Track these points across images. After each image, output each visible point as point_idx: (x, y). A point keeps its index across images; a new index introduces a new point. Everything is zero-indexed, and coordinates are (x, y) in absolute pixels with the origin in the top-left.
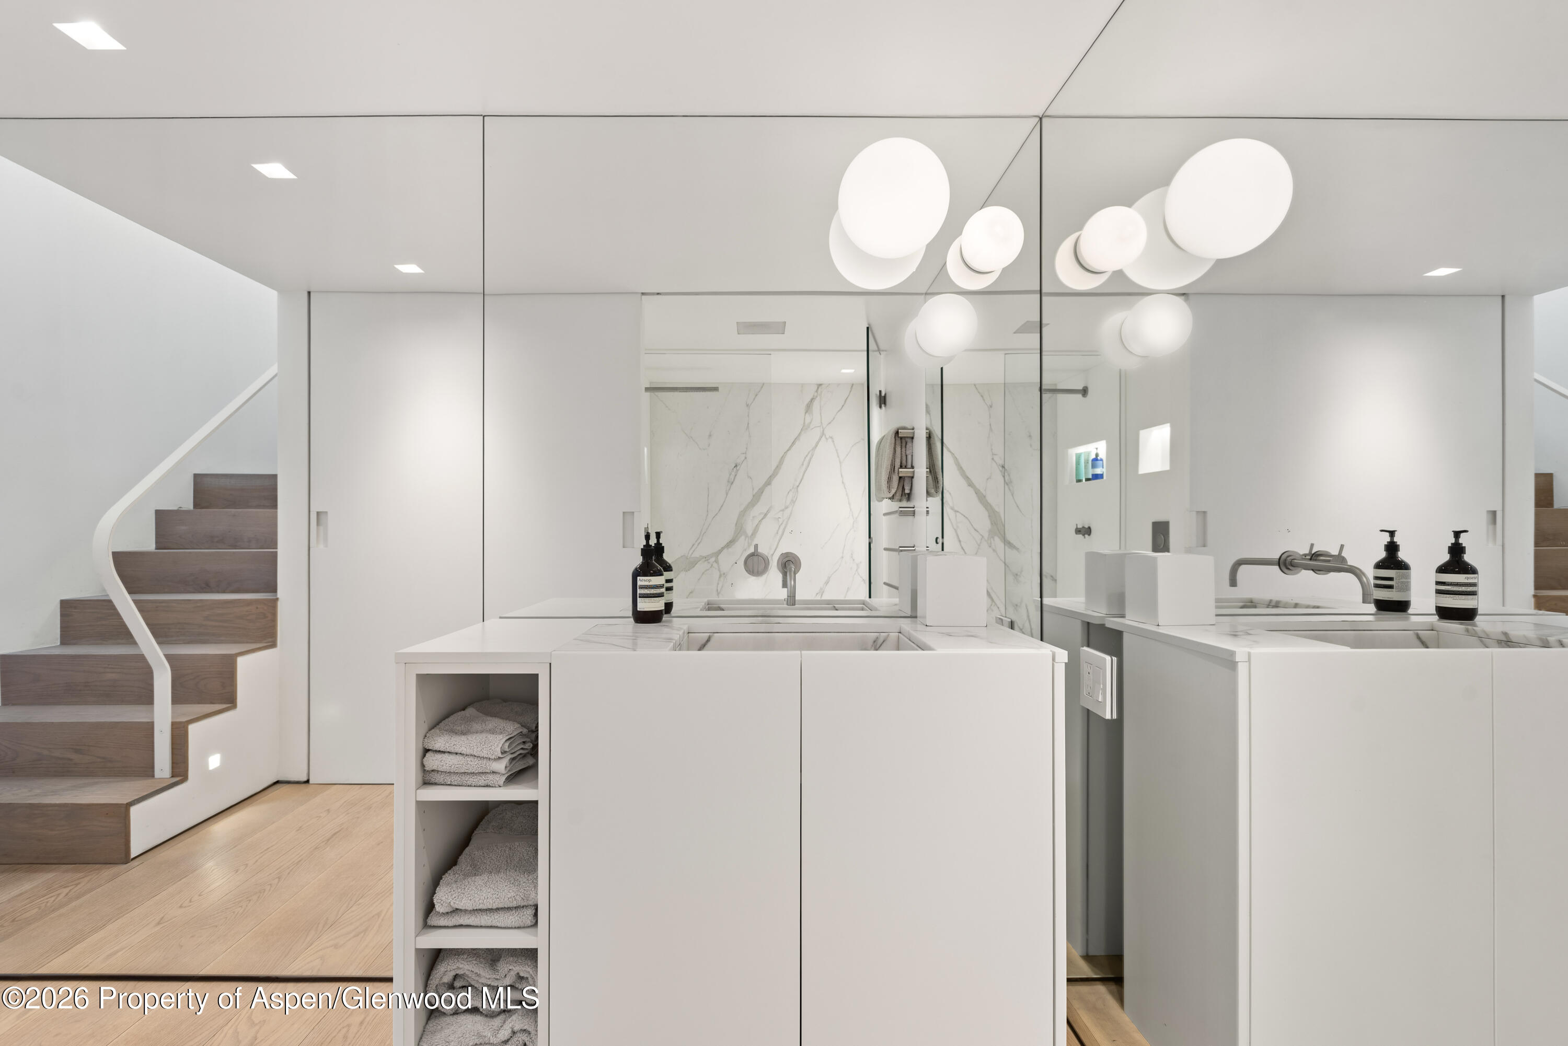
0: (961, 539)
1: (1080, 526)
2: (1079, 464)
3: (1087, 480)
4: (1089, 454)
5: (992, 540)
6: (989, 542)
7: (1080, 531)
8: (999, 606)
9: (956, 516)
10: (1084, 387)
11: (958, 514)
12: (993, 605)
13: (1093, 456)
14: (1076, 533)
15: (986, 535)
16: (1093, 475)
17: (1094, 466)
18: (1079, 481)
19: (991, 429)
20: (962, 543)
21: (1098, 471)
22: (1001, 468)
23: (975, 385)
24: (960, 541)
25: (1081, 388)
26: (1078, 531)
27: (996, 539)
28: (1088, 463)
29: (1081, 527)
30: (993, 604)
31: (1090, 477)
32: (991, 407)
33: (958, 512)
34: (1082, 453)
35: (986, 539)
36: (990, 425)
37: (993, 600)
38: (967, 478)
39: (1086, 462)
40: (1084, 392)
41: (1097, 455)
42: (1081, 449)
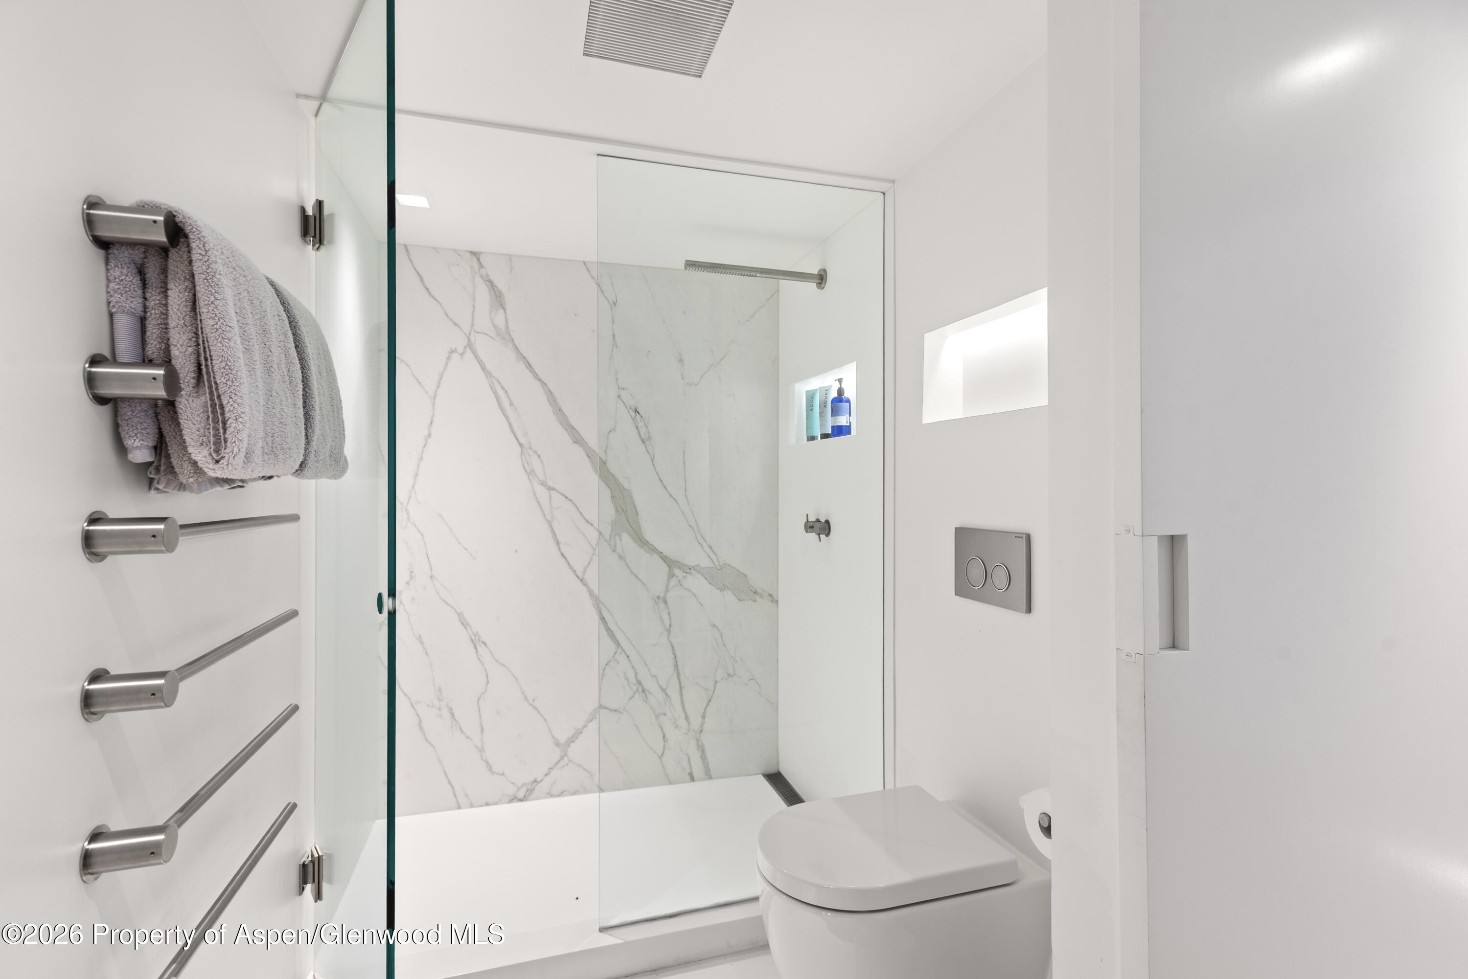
0: (560, 539)
1: (812, 519)
2: (811, 410)
3: (825, 436)
4: (827, 390)
5: (617, 538)
6: (612, 543)
7: (812, 527)
8: (628, 653)
9: (550, 497)
10: (820, 270)
11: (553, 493)
12: (618, 652)
13: (834, 394)
14: (807, 532)
15: (607, 533)
16: (833, 427)
17: (835, 412)
18: (812, 438)
19: (615, 343)
20: (561, 546)
21: (842, 421)
22: (633, 414)
23: (585, 263)
24: (558, 543)
25: (815, 271)
26: (809, 527)
27: (625, 536)
28: (825, 407)
29: (814, 520)
30: (620, 650)
31: (829, 431)
32: (615, 304)
33: (554, 489)
34: (816, 390)
35: (607, 537)
36: (614, 336)
37: (618, 644)
38: (570, 429)
39: (823, 405)
40: (821, 279)
41: (840, 392)
42: (814, 384)
